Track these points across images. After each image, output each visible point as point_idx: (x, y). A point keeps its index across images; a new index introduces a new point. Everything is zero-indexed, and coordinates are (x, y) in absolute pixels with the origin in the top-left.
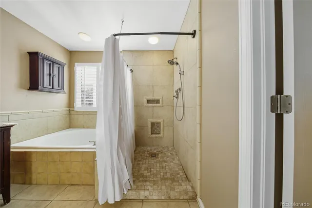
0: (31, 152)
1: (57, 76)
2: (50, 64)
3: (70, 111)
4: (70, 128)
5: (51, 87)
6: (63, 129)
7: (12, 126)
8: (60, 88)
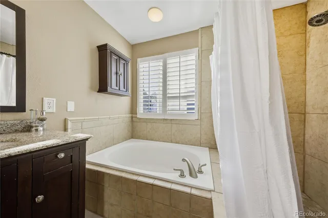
0: (103, 173)
1: (123, 74)
2: (117, 59)
3: (132, 117)
4: (132, 138)
5: (118, 88)
6: (126, 139)
7: (87, 139)
8: (125, 90)
